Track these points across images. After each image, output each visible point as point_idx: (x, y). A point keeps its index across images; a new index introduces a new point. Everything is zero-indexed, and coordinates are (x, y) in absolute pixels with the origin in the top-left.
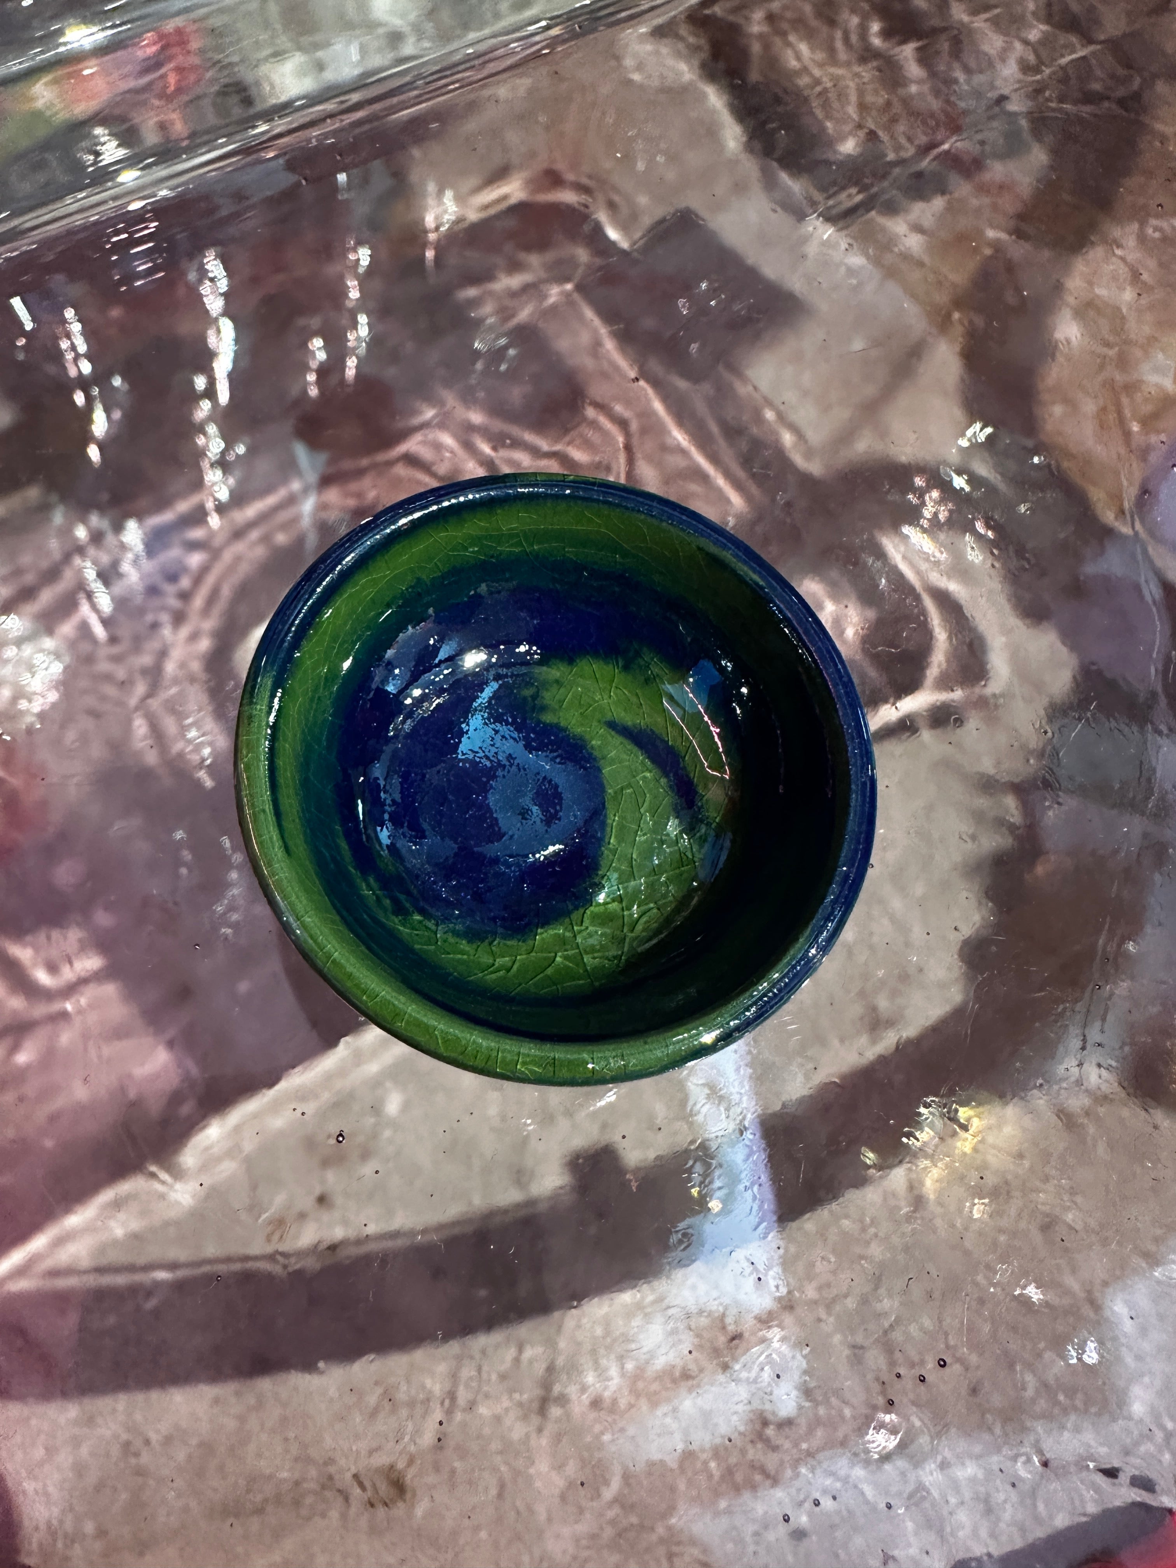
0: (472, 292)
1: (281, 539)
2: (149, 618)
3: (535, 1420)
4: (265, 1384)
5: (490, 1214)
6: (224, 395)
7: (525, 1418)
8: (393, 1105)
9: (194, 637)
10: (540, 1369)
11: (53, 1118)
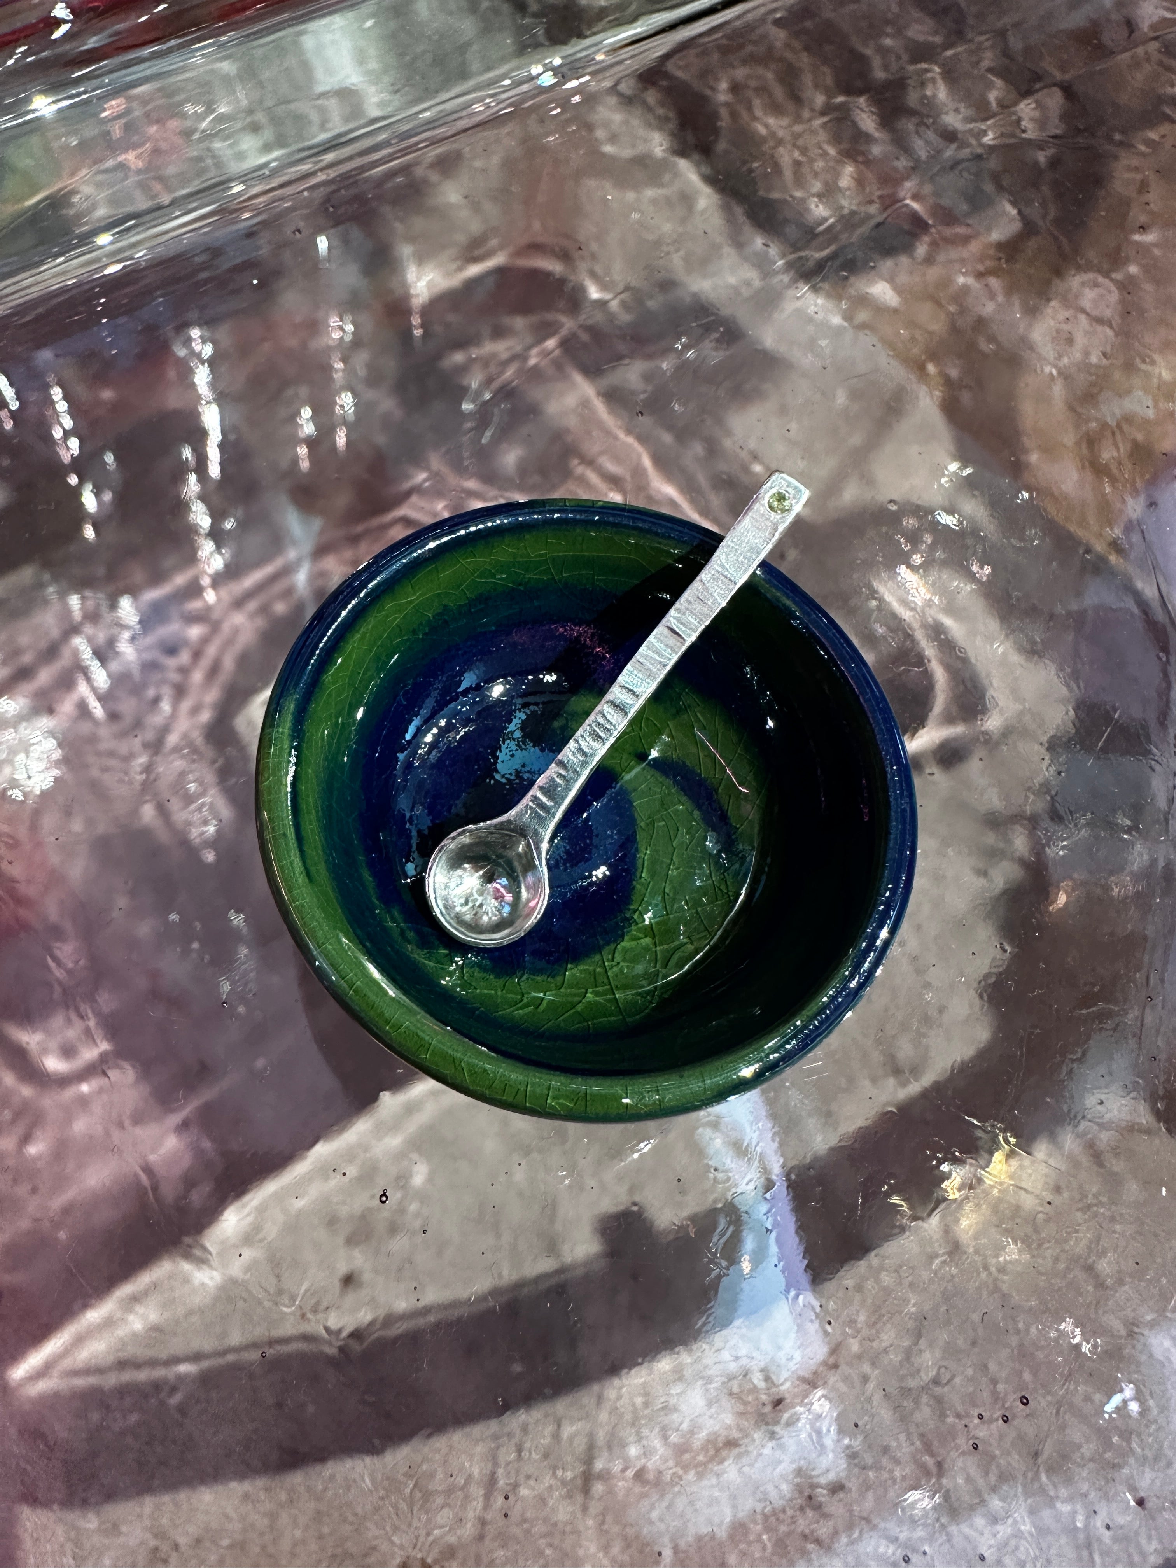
0: (458, 357)
1: (280, 608)
2: (151, 693)
3: (579, 1498)
4: (297, 1479)
5: (518, 1286)
6: (214, 470)
7: (569, 1496)
8: (419, 1176)
9: (195, 710)
10: (580, 1444)
11: (66, 1211)
